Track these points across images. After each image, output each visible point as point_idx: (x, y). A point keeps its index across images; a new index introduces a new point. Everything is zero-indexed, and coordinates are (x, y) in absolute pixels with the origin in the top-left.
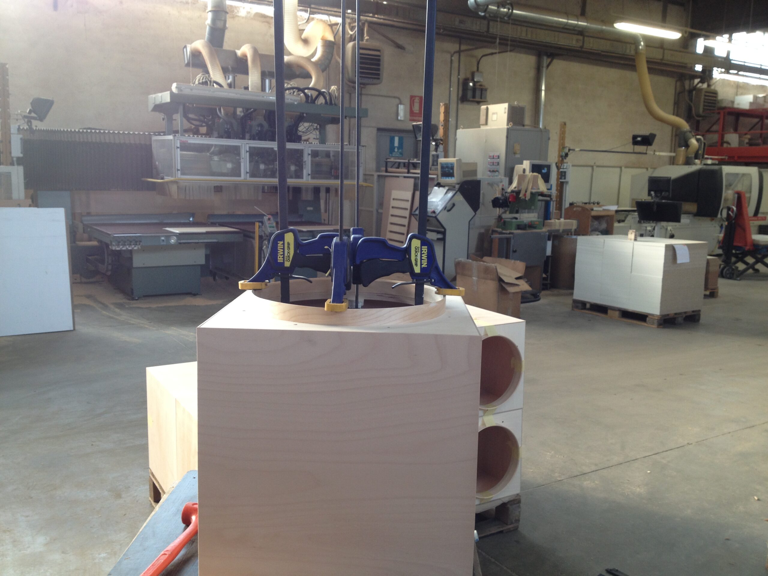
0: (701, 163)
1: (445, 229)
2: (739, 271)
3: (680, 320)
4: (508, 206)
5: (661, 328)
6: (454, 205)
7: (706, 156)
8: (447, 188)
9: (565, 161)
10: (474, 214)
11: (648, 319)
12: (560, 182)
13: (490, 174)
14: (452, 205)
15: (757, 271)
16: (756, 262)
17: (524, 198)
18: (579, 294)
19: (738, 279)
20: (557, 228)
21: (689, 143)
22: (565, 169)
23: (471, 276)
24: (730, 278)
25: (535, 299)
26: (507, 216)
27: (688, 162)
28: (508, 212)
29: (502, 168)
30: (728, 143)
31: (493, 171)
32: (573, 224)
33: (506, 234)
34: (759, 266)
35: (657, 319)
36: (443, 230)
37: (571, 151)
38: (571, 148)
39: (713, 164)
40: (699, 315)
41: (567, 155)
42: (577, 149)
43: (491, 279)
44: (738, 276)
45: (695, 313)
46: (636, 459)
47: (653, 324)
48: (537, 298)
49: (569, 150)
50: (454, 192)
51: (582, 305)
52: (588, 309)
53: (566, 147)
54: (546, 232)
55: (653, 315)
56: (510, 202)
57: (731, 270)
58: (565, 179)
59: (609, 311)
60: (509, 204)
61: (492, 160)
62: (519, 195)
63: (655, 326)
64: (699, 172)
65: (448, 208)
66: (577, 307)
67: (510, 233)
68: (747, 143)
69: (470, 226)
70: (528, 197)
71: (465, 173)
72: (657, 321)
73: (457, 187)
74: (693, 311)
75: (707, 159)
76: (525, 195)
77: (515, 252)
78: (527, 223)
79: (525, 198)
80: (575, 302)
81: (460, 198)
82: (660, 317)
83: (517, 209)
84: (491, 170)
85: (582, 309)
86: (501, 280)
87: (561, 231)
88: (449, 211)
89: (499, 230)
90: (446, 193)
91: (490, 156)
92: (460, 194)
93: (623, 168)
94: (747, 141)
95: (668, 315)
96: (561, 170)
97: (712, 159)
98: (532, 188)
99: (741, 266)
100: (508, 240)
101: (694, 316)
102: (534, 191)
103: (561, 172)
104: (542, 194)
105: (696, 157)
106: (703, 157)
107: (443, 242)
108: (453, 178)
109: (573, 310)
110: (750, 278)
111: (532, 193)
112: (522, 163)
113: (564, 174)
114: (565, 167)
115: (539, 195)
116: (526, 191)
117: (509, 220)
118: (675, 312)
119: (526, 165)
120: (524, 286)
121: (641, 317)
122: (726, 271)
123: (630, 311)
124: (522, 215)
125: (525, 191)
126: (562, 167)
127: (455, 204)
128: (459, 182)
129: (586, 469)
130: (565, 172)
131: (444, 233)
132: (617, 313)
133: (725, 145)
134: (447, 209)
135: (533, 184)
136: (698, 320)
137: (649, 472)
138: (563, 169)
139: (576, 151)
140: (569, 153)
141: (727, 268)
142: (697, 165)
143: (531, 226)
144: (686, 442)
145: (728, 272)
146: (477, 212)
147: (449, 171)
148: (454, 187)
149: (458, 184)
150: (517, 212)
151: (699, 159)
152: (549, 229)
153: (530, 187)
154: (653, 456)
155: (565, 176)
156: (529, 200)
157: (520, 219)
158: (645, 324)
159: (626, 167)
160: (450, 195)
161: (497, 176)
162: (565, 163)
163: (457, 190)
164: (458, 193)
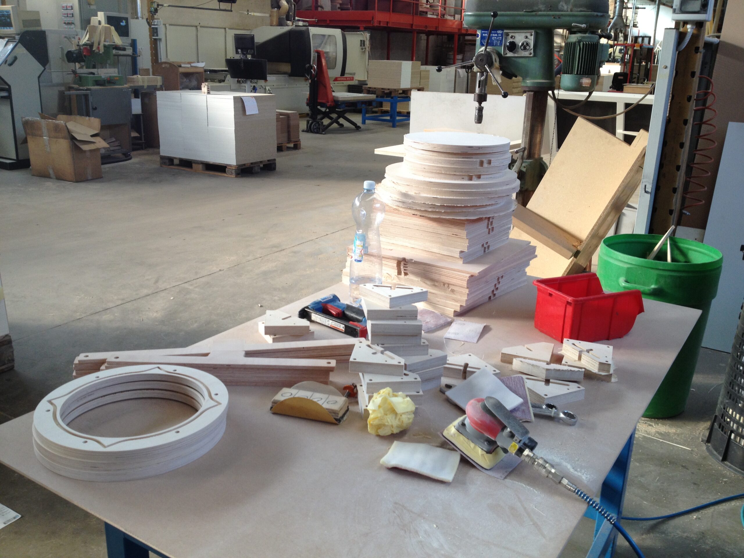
0: (293, 24)
1: (9, 86)
2: (324, 126)
3: (257, 169)
4: (84, 61)
5: (239, 177)
6: (15, 58)
7: (297, 18)
8: (6, 39)
9: (155, 17)
10: (43, 68)
11: (227, 170)
12: (154, 39)
13: (66, 27)
14: (13, 59)
15: (341, 125)
16: (339, 117)
17: (97, 51)
18: (165, 150)
19: (323, 133)
20: (140, 84)
21: (280, 4)
22: (156, 25)
23: (41, 136)
24: (317, 133)
25: (125, 159)
26: (84, 71)
27: (281, 23)
28: (85, 67)
29: (77, 20)
30: (322, 7)
31: (69, 24)
32: (158, 80)
33: (83, 90)
34: (341, 121)
35: (235, 169)
36: (7, 87)
37: (160, 7)
38: (160, 3)
39: (304, 26)
40: (275, 164)
41: (156, 11)
42: (165, 5)
43: (63, 138)
44: (323, 131)
45: (271, 162)
46: (165, 289)
47: (232, 174)
48: (127, 157)
49: (158, 5)
50: (15, 43)
51: (169, 161)
52: (178, 165)
53: (155, 2)
54: (128, 88)
55: (230, 165)
56: (85, 56)
57: (317, 125)
58: (157, 35)
59: (193, 165)
60: (84, 58)
61: (66, 12)
62: (93, 48)
63: (234, 176)
64: (290, 32)
65: (10, 61)
66: (165, 163)
67: (87, 90)
68: (339, 8)
69: (41, 84)
70: (102, 50)
71: (25, 23)
72: (234, 171)
73: (17, 37)
74: (268, 161)
75: (299, 20)
76: (98, 48)
77: (95, 109)
78: (105, 79)
79: (99, 51)
80: (163, 158)
81: (22, 51)
82: (237, 166)
83: (93, 63)
84: (66, 22)
85: (169, 165)
86: (73, 138)
87: (145, 87)
88: (10, 65)
89: (76, 86)
90: (6, 45)
91: (63, 7)
92: (22, 46)
93: (227, 29)
94: (338, 6)
95: (244, 165)
96: (153, 26)
97: (304, 21)
98: (105, 41)
99: (326, 122)
100: (86, 96)
101: (270, 164)
102: (107, 44)
103: (153, 28)
104: (117, 48)
105: (288, 19)
106: (294, 19)
107: (9, 100)
108: (11, 28)
109: (161, 166)
110: (334, 131)
111: (105, 46)
112: (97, 16)
113: (155, 31)
114: (156, 24)
115: (114, 48)
116: (99, 44)
117: (85, 75)
118: (251, 162)
119: (101, 16)
120: (101, 144)
121: (220, 169)
122: (313, 126)
123: (211, 163)
124: (99, 70)
125: (97, 44)
126: (153, 24)
127: (18, 58)
128: (18, 32)
129: (111, 305)
130: (156, 29)
131: (9, 90)
132: (201, 166)
133: (320, 9)
134: (8, 62)
135: (105, 36)
136: (274, 169)
137: (172, 298)
138: (154, 25)
139: (165, 7)
140: (158, 9)
141: (314, 123)
142: (290, 26)
143: (110, 81)
144: (218, 270)
145: (315, 127)
146: (46, 67)
147: (5, 19)
148: (14, 38)
149: (18, 34)
150: (94, 67)
151: (291, 21)
152: (132, 85)
153: (103, 39)
154: (183, 285)
155: (157, 32)
156: (104, 53)
157: (98, 74)
158: (225, 175)
159: (230, 29)
160: (11, 46)
161: (72, 28)
162: (156, 19)
163: (17, 41)
164: (20, 45)
